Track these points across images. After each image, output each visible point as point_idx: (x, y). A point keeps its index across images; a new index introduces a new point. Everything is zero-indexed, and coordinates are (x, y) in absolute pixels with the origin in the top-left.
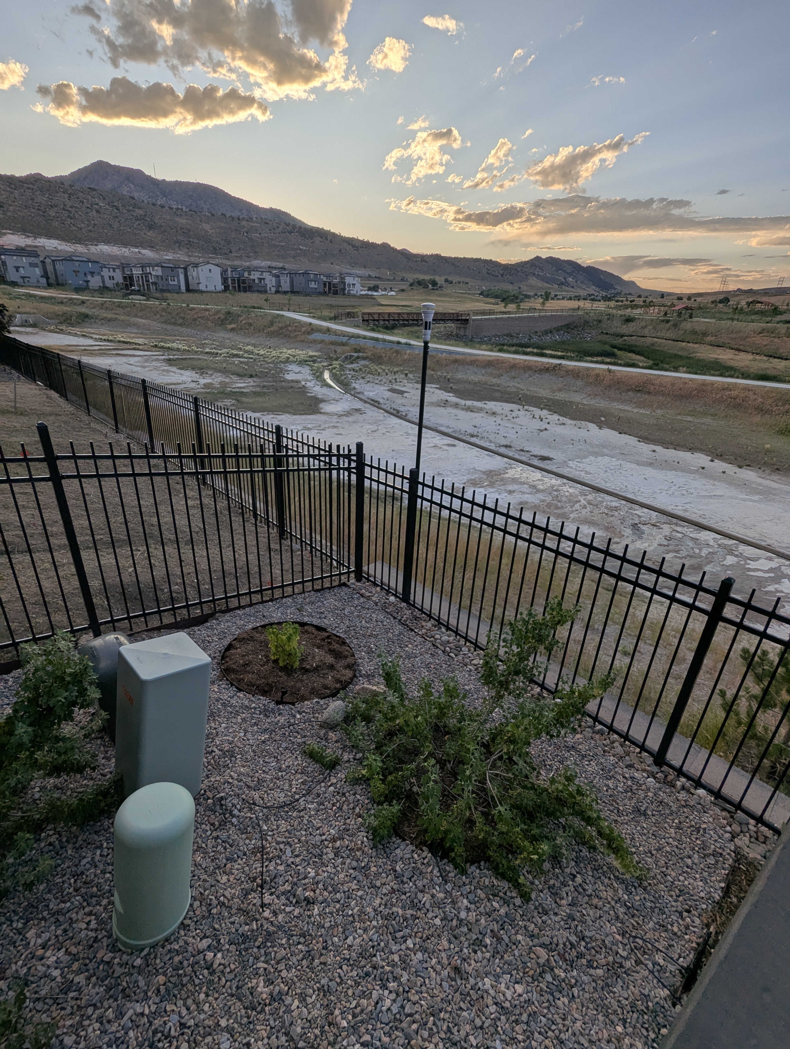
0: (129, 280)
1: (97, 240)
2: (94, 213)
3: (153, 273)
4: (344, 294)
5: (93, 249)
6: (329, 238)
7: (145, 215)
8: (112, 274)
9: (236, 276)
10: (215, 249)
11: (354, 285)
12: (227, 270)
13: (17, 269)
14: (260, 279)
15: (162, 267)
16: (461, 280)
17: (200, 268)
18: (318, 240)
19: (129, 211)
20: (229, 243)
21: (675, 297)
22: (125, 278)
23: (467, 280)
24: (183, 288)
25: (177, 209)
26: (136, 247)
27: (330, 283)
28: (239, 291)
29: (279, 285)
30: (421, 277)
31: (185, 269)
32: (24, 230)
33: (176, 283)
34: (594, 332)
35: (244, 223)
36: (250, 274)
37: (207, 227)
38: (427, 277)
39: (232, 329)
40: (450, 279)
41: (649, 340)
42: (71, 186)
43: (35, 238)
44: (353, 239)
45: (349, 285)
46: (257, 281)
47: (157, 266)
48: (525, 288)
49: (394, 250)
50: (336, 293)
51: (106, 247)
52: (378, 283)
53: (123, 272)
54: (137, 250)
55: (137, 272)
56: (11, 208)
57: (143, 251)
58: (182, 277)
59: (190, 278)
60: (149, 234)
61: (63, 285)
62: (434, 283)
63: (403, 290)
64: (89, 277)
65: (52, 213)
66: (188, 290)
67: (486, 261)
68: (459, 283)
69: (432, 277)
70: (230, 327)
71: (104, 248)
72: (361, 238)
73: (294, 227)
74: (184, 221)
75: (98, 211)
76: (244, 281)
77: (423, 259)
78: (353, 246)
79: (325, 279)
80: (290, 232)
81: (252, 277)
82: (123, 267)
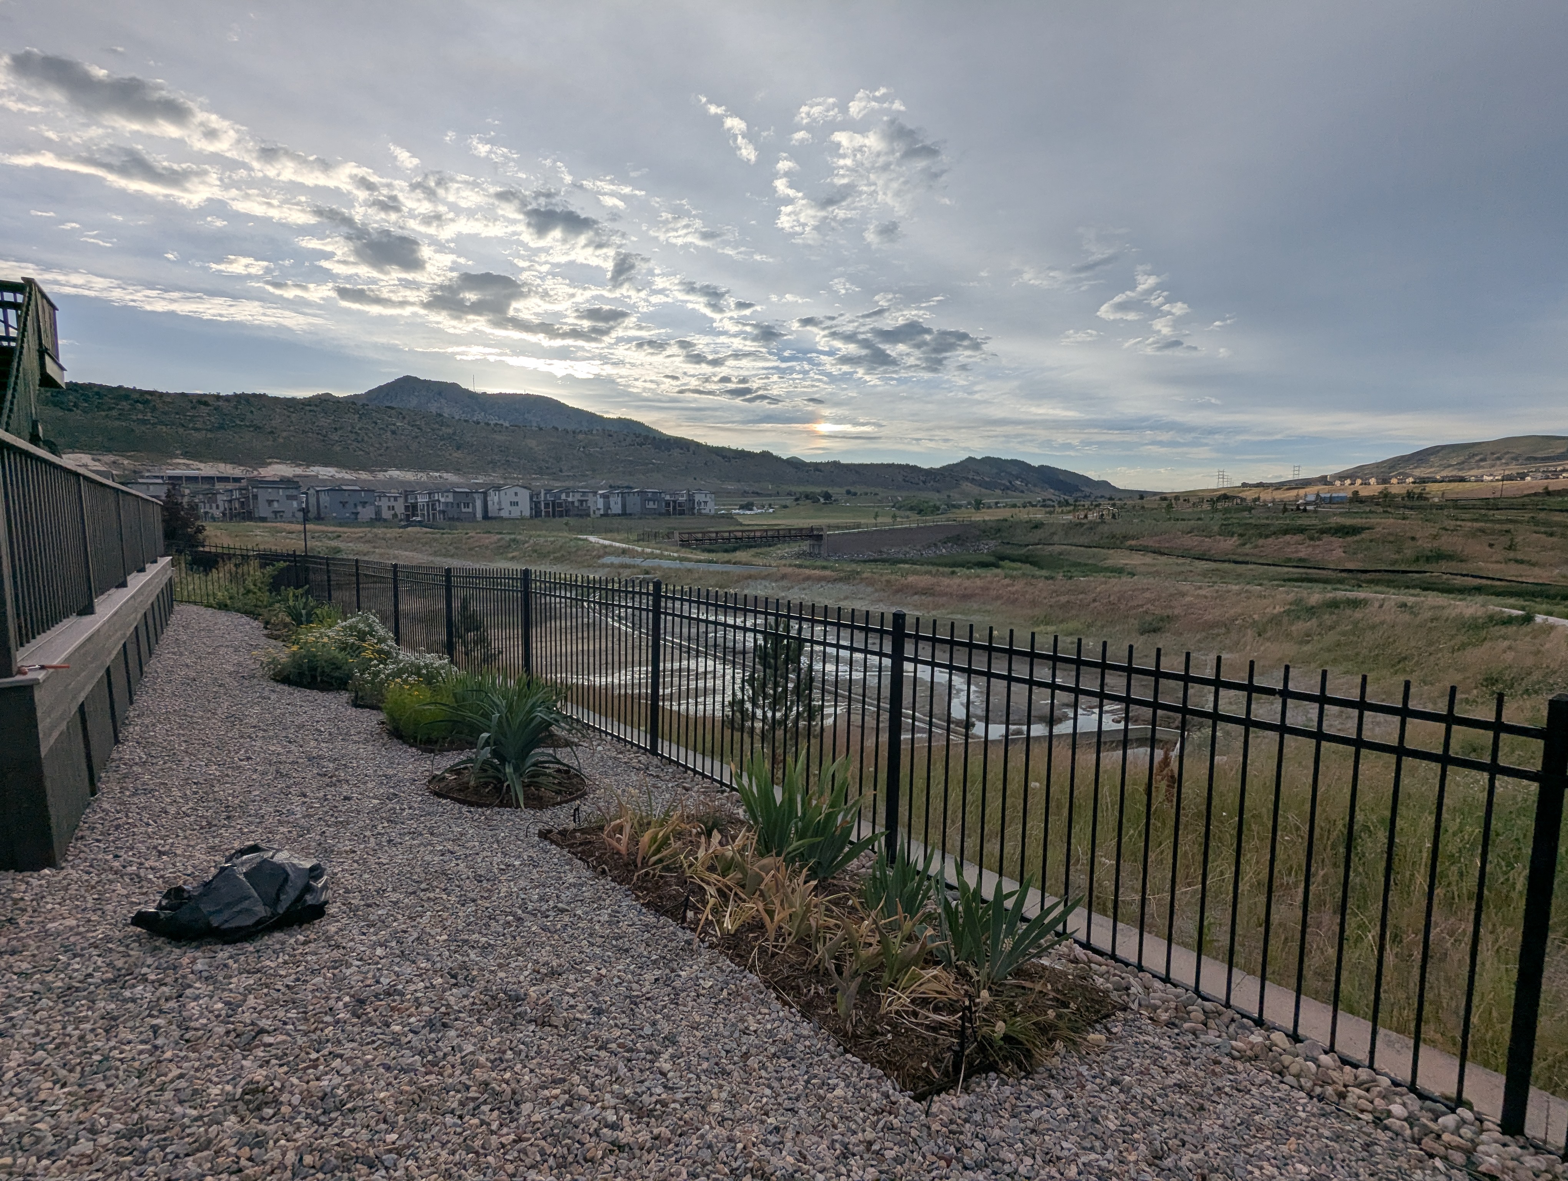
0: (412, 509)
1: (385, 466)
2: (389, 434)
3: (442, 500)
4: (693, 514)
5: (381, 476)
6: (692, 449)
7: (454, 434)
8: (392, 503)
9: (550, 498)
10: (541, 468)
11: (706, 502)
12: (538, 494)
13: (270, 502)
14: (581, 502)
15: (455, 492)
16: (869, 491)
17: (502, 493)
18: (676, 452)
19: (433, 430)
20: (558, 459)
21: (1157, 498)
22: (407, 508)
23: (877, 490)
24: (479, 515)
25: (496, 424)
26: (437, 471)
27: (674, 502)
28: (554, 516)
29: (607, 507)
30: (810, 489)
31: (485, 494)
32: (294, 459)
33: (470, 510)
34: (992, 543)
35: (581, 437)
36: (567, 496)
37: (532, 443)
38: (818, 490)
39: (513, 558)
40: (853, 490)
41: (1057, 548)
42: (363, 405)
43: (308, 466)
44: (723, 448)
45: (699, 503)
46: (576, 504)
47: (448, 491)
48: (957, 496)
49: (778, 459)
50: (682, 513)
51: (398, 472)
52: (751, 499)
53: (406, 500)
54: (437, 474)
55: (422, 500)
56: (285, 434)
57: (445, 475)
58: (479, 504)
59: (490, 503)
60: (455, 455)
61: (323, 519)
62: (827, 496)
63: (785, 507)
64: (360, 509)
65: (335, 437)
66: (486, 517)
67: (900, 466)
68: (866, 494)
69: (825, 489)
70: (511, 555)
71: (394, 473)
72: (733, 447)
73: (646, 437)
74: (503, 438)
75: (393, 432)
76: (560, 505)
77: (817, 467)
78: (724, 457)
79: (668, 497)
80: (641, 445)
81: (570, 499)
82: (406, 494)
